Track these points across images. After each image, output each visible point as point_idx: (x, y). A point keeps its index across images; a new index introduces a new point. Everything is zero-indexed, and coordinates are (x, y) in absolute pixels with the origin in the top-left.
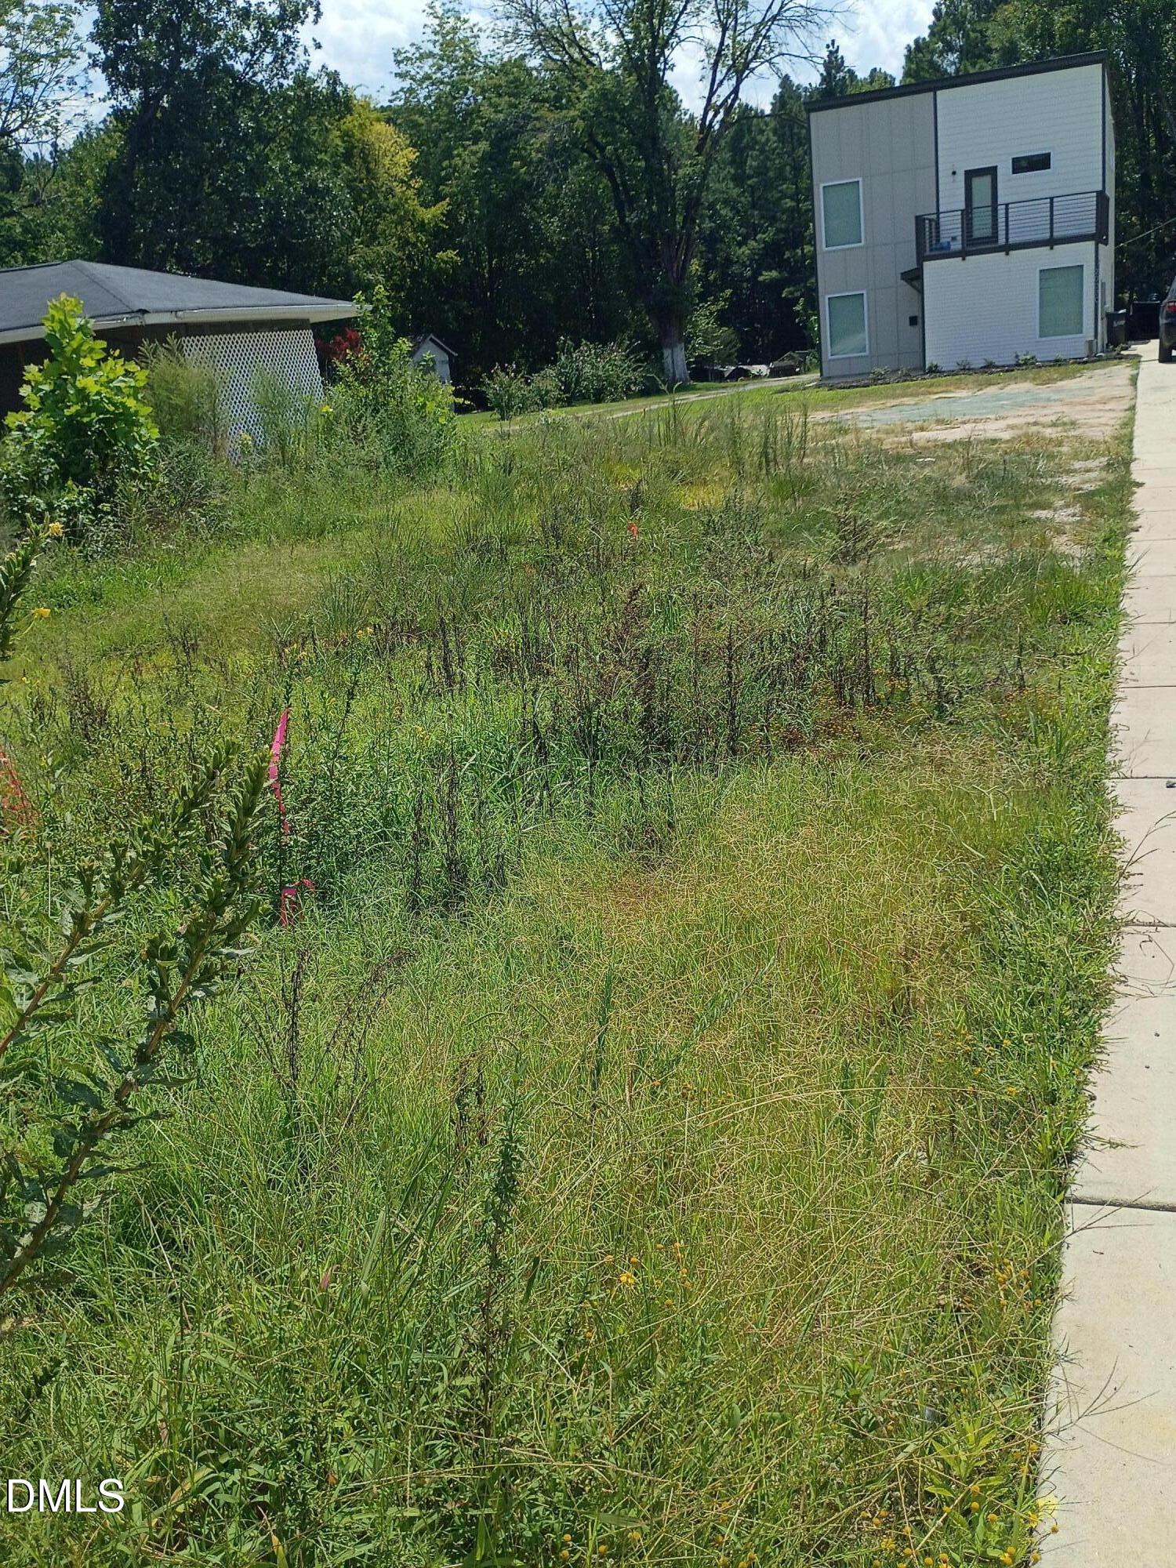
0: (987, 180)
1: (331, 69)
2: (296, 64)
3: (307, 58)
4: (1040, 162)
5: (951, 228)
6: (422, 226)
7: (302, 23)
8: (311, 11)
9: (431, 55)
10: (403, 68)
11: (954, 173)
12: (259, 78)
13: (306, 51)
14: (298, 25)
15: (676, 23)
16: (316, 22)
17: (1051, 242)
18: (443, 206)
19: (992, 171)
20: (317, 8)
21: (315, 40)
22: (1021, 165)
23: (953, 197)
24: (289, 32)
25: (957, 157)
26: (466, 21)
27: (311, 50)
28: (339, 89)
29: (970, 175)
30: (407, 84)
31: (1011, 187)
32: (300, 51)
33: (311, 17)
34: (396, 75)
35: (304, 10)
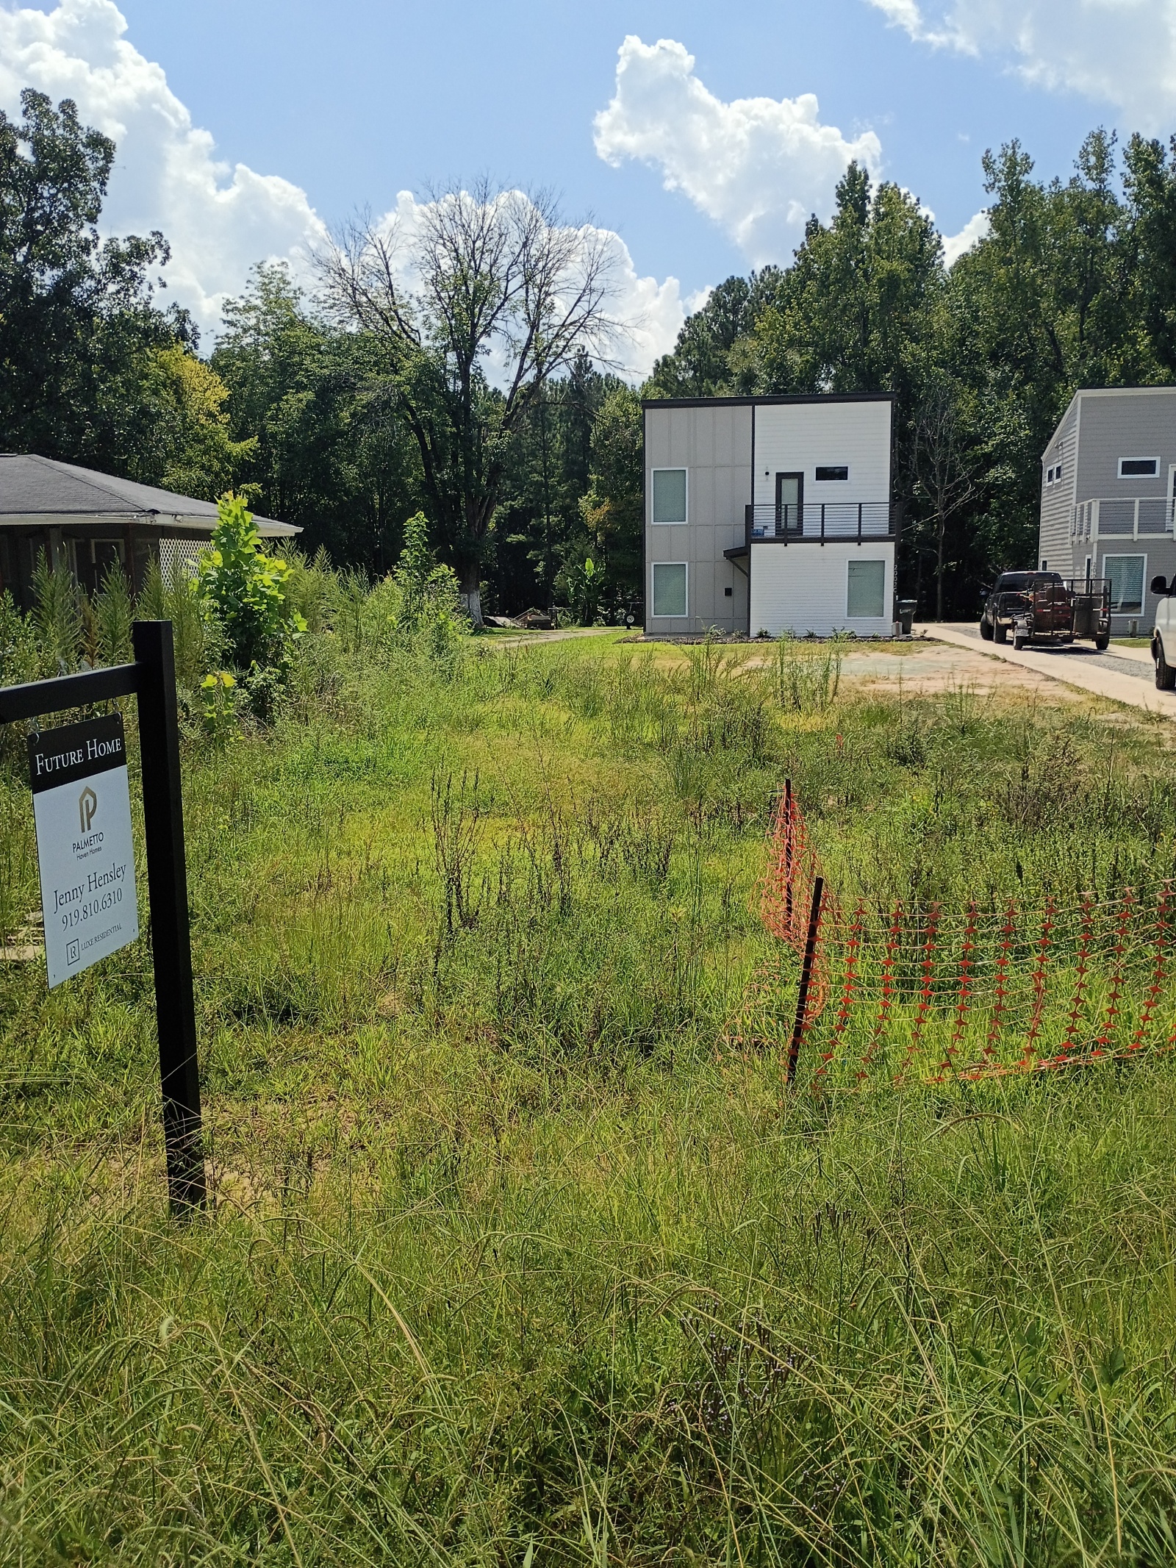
0: (794, 483)
1: (182, 307)
2: (139, 297)
3: (151, 293)
4: (841, 474)
5: (765, 519)
6: (228, 457)
7: (150, 262)
8: (160, 254)
9: (255, 308)
10: (231, 317)
11: (767, 474)
12: (102, 305)
13: (150, 288)
14: (145, 264)
15: (493, 316)
16: (163, 264)
17: (859, 539)
18: (252, 443)
19: (799, 476)
20: (167, 251)
21: (160, 279)
22: (823, 474)
23: (765, 493)
24: (136, 269)
25: (772, 459)
26: (289, 283)
27: (157, 288)
28: (188, 327)
29: (781, 477)
30: (232, 331)
31: (816, 491)
32: (145, 286)
33: (160, 259)
34: (225, 322)
35: (153, 251)
